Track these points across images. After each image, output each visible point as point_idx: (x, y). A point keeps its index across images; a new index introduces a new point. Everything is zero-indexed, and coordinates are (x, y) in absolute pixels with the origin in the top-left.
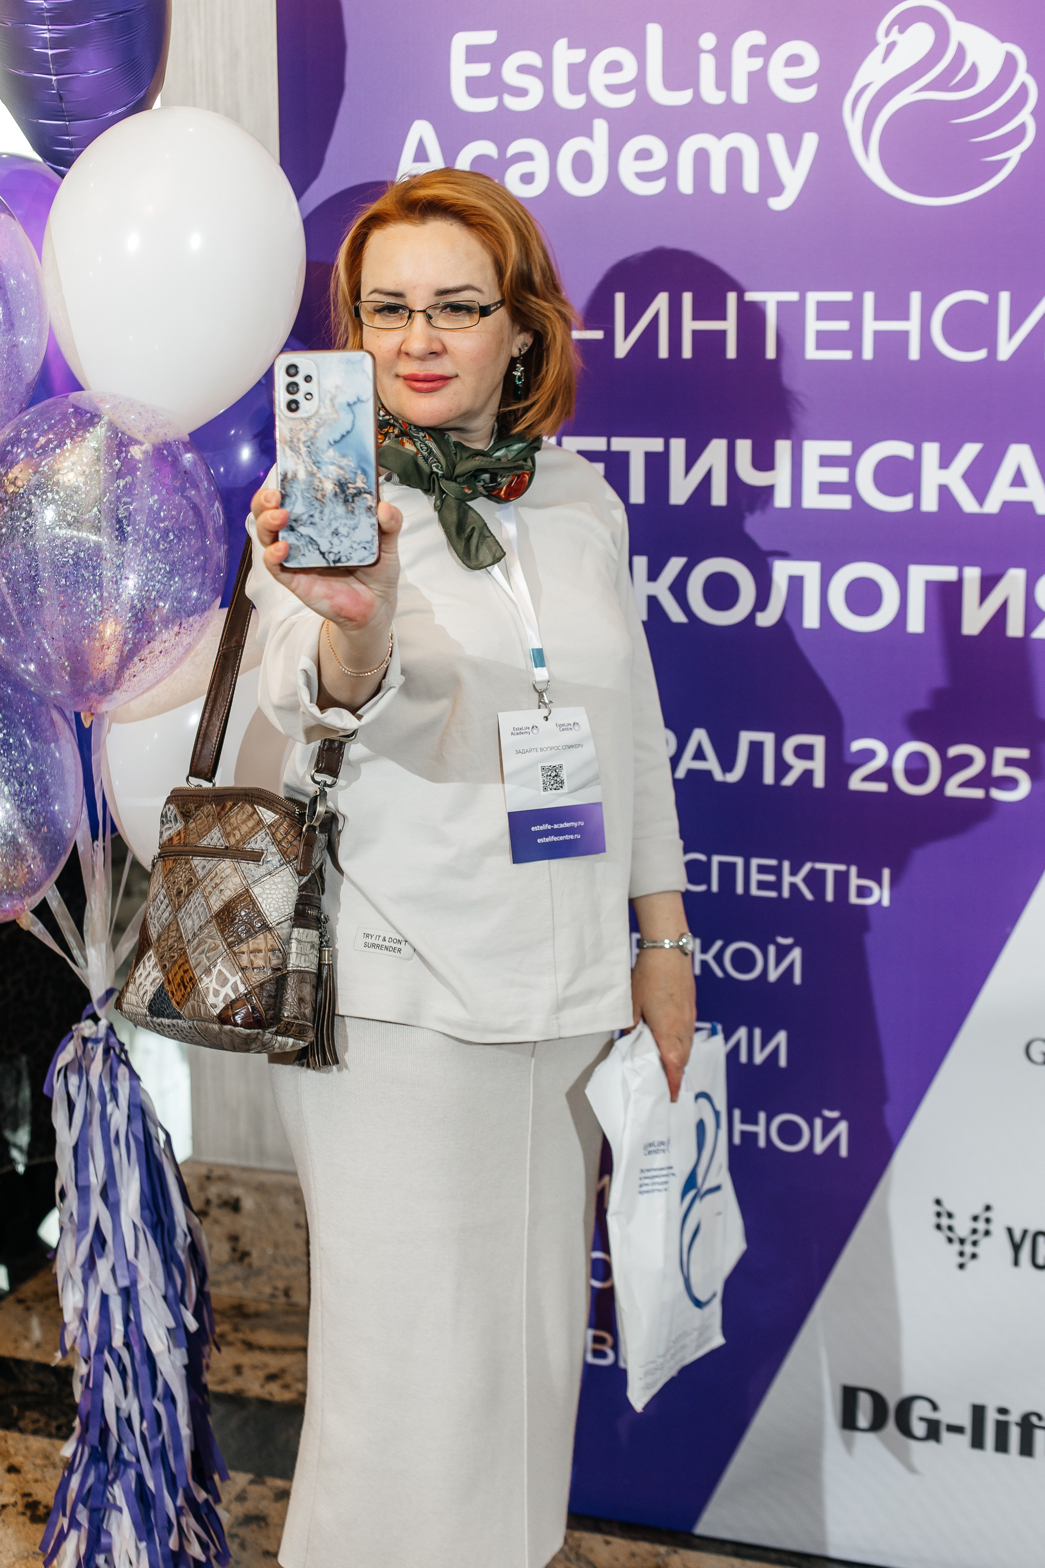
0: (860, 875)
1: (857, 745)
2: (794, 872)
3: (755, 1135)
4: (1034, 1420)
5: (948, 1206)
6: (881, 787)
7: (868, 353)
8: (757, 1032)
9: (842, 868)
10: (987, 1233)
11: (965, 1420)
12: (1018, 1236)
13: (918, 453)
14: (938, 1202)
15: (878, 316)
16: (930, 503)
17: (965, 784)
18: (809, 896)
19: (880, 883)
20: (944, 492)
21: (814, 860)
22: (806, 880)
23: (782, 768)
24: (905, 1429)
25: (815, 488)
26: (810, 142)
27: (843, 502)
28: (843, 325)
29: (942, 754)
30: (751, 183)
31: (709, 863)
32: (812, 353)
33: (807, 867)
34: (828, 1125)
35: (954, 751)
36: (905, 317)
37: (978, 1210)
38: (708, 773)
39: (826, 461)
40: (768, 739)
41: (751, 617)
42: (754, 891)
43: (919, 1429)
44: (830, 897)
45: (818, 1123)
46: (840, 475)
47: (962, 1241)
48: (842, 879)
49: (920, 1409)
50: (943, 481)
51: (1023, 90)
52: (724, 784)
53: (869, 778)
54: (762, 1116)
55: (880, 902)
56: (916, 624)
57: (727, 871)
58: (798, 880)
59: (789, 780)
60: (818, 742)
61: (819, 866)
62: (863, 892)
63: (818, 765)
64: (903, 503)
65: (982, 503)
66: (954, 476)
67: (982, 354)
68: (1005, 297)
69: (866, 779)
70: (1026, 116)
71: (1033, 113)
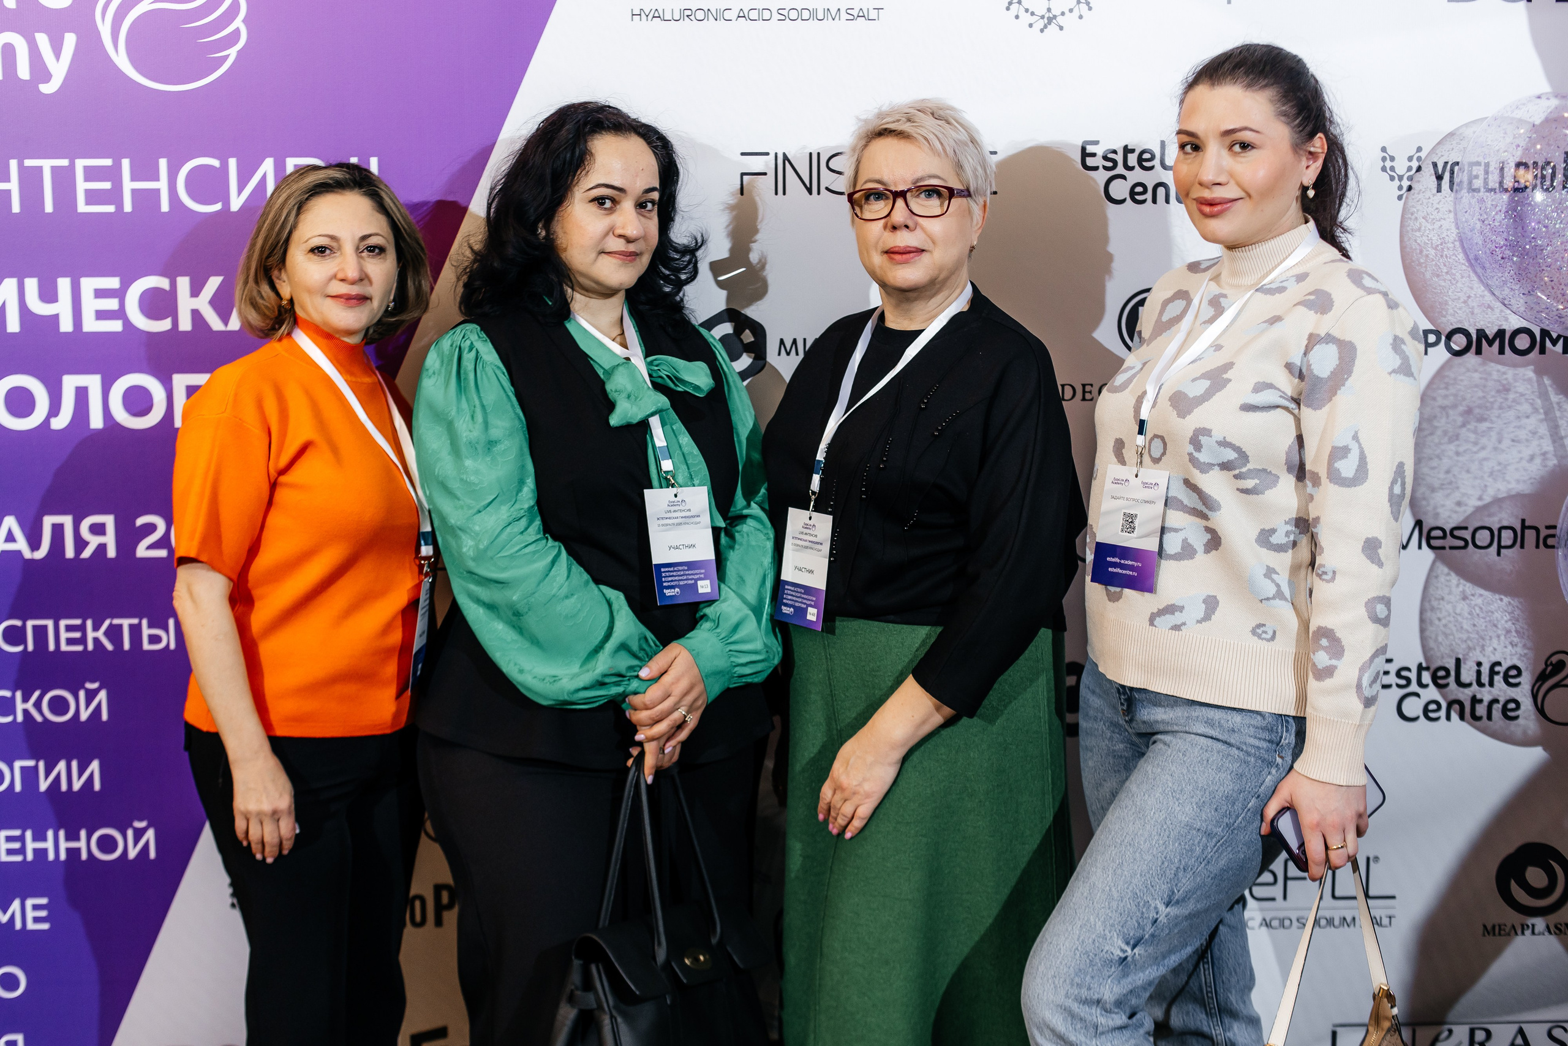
0: (150, 626)
1: (140, 521)
2: (96, 628)
3: (78, 850)
6: (162, 553)
7: (128, 207)
8: (74, 764)
9: (135, 621)
13: (173, 285)
15: (134, 177)
16: (185, 324)
18: (109, 647)
19: (167, 631)
20: (196, 314)
21: (113, 617)
22: (107, 634)
23: (81, 544)
25: (93, 315)
26: (70, 40)
27: (116, 326)
28: (107, 185)
30: (24, 71)
31: (24, 626)
32: (82, 207)
33: (107, 623)
34: (138, 834)
36: (157, 179)
38: (19, 553)
39: (100, 294)
40: (67, 520)
41: (47, 421)
42: (64, 647)
44: (127, 646)
45: (130, 833)
46: (112, 304)
48: (136, 631)
50: (195, 307)
51: (235, 6)
52: (32, 561)
53: (151, 547)
54: (83, 834)
55: (168, 645)
57: (41, 632)
58: (100, 634)
59: (87, 553)
60: (109, 520)
61: (116, 621)
62: (154, 639)
63: (110, 539)
64: (165, 325)
65: (226, 323)
66: (202, 303)
67: (218, 207)
68: (232, 163)
69: (150, 547)
70: (238, 23)
71: (244, 21)
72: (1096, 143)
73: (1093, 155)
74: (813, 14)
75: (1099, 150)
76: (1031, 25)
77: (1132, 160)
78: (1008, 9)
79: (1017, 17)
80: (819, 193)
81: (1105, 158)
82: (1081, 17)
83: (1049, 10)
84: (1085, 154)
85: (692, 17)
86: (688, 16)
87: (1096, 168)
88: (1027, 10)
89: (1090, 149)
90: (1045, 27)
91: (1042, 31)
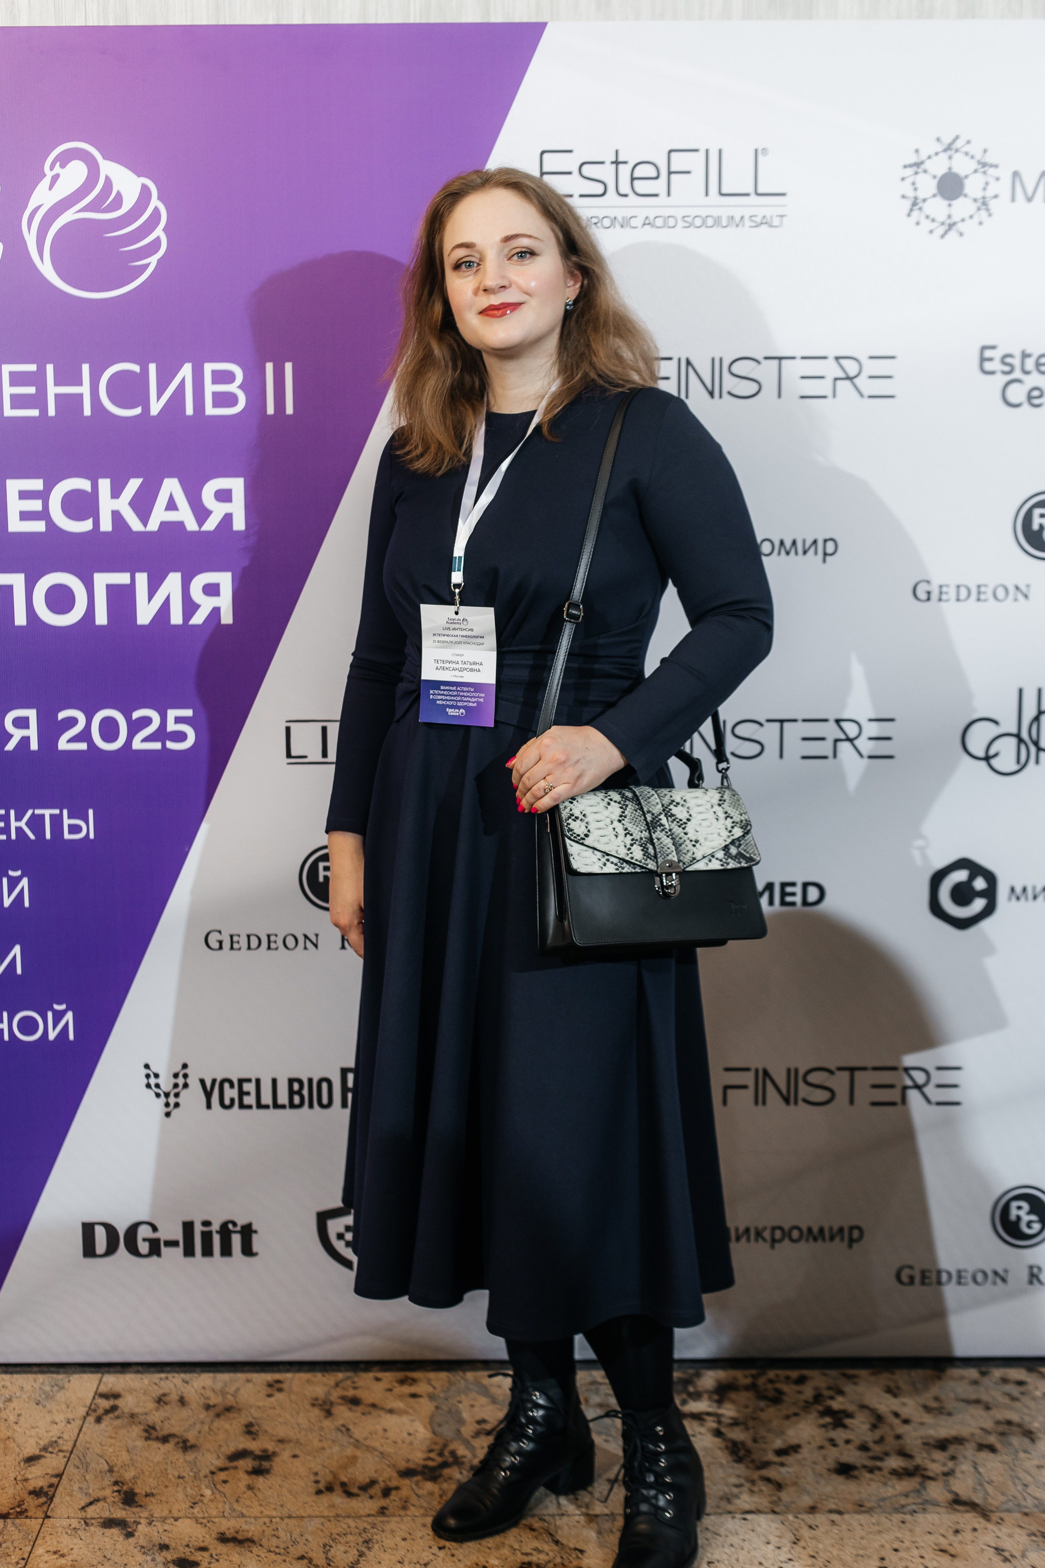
0: (69, 817)
1: (62, 715)
2: (18, 818)
4: (230, 1226)
5: (154, 1068)
6: (83, 746)
7: (52, 412)
9: (57, 811)
10: (186, 1086)
11: (179, 1236)
12: (208, 1085)
13: (95, 486)
14: (147, 1066)
15: (57, 383)
16: (106, 525)
17: (145, 740)
18: (32, 836)
19: (86, 821)
20: (116, 516)
21: (34, 808)
22: (27, 824)
24: (133, 1250)
25: (18, 516)
27: (39, 526)
28: (31, 390)
29: (128, 718)
32: (8, 412)
33: (30, 812)
34: (59, 1015)
35: (136, 715)
36: (80, 383)
37: (178, 1068)
39: (24, 495)
43: (144, 1248)
44: (48, 836)
45: (50, 1015)
46: (36, 505)
47: (167, 1095)
48: (57, 821)
49: (144, 1232)
50: (115, 508)
51: (156, 215)
53: (72, 740)
54: (5, 1015)
55: (87, 836)
56: (101, 618)
58: (22, 824)
59: (10, 746)
60: (31, 714)
61: (38, 812)
62: (75, 829)
63: (32, 733)
64: (86, 526)
65: (145, 525)
66: (123, 505)
67: (138, 411)
68: (152, 367)
69: (70, 741)
70: (159, 232)
71: (165, 230)
72: (993, 347)
73: (990, 359)
74: (717, 221)
75: (996, 354)
76: (931, 232)
77: (1030, 364)
78: (909, 215)
79: (918, 223)
80: (721, 396)
81: (1003, 363)
82: (981, 223)
83: (949, 217)
84: (983, 360)
85: (599, 225)
86: (595, 224)
87: (992, 373)
88: (927, 217)
89: (988, 354)
90: (946, 233)
91: (942, 236)
